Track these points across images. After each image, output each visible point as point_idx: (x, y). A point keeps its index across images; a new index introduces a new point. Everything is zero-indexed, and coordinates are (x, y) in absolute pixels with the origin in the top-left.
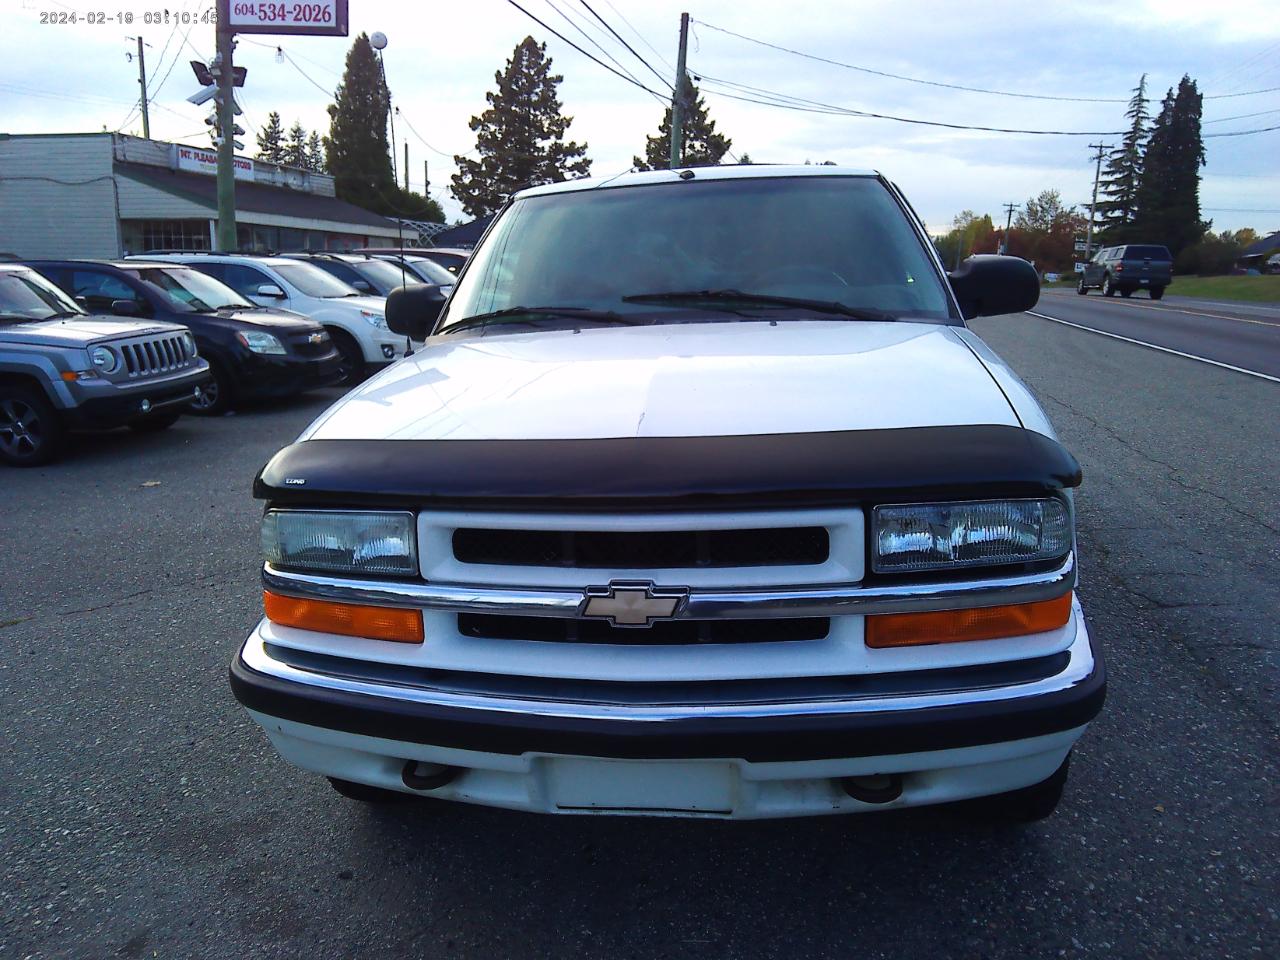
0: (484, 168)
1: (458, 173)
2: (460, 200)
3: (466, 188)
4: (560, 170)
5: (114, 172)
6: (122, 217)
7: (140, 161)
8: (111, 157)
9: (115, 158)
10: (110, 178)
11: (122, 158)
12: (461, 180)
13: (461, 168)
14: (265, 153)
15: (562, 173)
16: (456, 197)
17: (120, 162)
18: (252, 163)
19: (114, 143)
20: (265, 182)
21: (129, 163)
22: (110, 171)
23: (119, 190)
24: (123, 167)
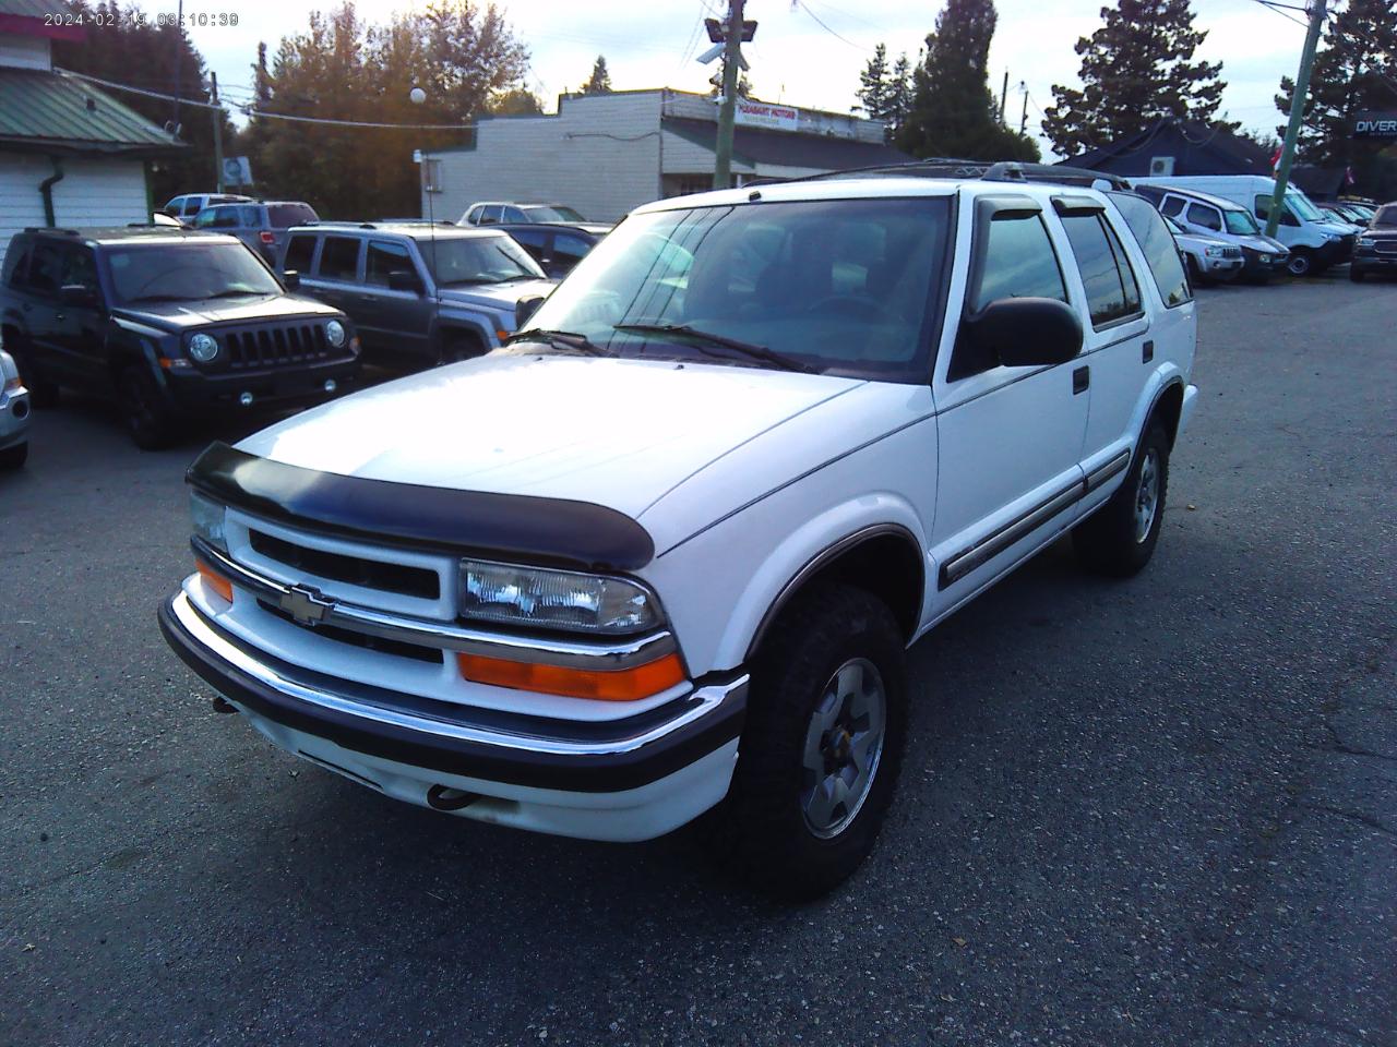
0: (1085, 99)
1: (1054, 105)
2: (1050, 137)
3: (1061, 123)
4: (1182, 97)
5: (662, 127)
6: (665, 172)
7: (687, 115)
8: (659, 112)
9: (663, 114)
10: (656, 133)
11: (670, 114)
12: (1056, 113)
13: (1059, 99)
14: (867, 88)
15: (1184, 100)
16: (1046, 134)
17: (668, 117)
18: (796, 111)
19: (664, 100)
20: (809, 131)
21: (677, 118)
22: (657, 128)
23: (665, 146)
24: (673, 123)
